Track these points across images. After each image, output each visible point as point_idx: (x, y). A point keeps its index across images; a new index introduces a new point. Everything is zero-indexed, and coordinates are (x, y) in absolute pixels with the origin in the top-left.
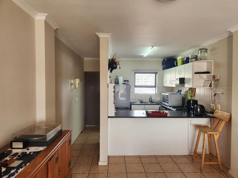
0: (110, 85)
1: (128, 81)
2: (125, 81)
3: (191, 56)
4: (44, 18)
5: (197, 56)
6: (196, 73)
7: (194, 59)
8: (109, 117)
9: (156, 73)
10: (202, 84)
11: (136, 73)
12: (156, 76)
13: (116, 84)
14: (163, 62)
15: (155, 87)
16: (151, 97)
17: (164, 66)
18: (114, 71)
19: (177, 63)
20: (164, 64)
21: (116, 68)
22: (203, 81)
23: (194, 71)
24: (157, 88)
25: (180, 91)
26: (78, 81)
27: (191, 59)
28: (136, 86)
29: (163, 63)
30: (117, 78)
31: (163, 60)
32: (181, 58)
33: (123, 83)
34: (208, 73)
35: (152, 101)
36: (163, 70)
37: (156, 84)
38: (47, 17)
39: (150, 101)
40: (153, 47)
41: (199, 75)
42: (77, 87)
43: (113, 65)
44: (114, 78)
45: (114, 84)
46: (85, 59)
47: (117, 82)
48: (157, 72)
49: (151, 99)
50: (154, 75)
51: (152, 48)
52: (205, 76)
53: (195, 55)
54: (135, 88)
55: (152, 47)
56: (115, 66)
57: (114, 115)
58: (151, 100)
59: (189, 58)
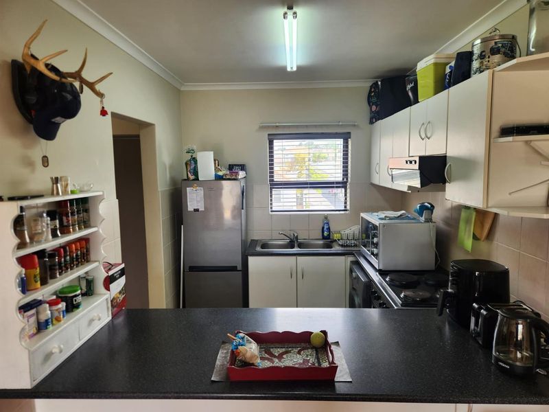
1: (243, 166)
2: (231, 167)
3: (484, 41)
5: (514, 37)
6: (507, 131)
7: (497, 58)
9: (346, 137)
12: (346, 146)
13: (185, 179)
14: (370, 92)
15: (343, 185)
16: (328, 224)
17: (374, 108)
19: (415, 90)
20: (374, 100)
24: (348, 191)
25: (427, 208)
27: (482, 56)
28: (275, 185)
29: (369, 97)
30: (193, 159)
31: (371, 87)
32: (433, 61)
33: (218, 177)
35: (329, 235)
36: (371, 123)
37: (345, 174)
39: (324, 238)
40: (290, 8)
41: (527, 142)
47: (192, 175)
48: (349, 133)
49: (326, 227)
50: (340, 142)
51: (290, 13)
53: (503, 37)
55: (285, 10)
58: (326, 234)
59: (471, 54)
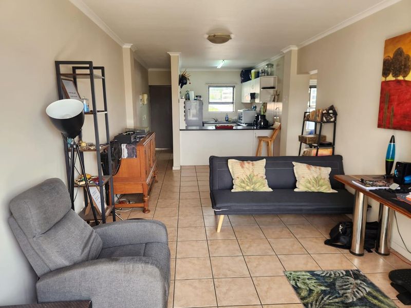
0: (181, 100)
1: (200, 97)
2: (197, 96)
3: (261, 70)
4: (129, 47)
6: (264, 88)
7: (263, 74)
8: (181, 130)
9: (234, 87)
10: (269, 99)
11: (209, 87)
12: (233, 90)
13: (186, 100)
14: (241, 73)
15: (233, 103)
16: (228, 116)
17: (242, 78)
18: (184, 86)
19: (251, 76)
20: (242, 76)
21: (186, 84)
22: (270, 96)
23: (262, 87)
24: (234, 105)
25: (255, 107)
26: (146, 96)
27: (261, 73)
28: (209, 103)
30: (188, 93)
32: (255, 71)
33: (195, 99)
34: (273, 88)
36: (242, 83)
37: (233, 100)
38: (132, 46)
39: (226, 120)
40: (224, 61)
41: (266, 90)
42: (146, 103)
43: (183, 80)
44: (184, 93)
45: (184, 100)
46: (150, 70)
47: (188, 98)
50: (232, 88)
52: (271, 91)
53: (264, 70)
54: (210, 105)
55: (222, 61)
56: (185, 82)
57: (185, 128)
59: (259, 72)
